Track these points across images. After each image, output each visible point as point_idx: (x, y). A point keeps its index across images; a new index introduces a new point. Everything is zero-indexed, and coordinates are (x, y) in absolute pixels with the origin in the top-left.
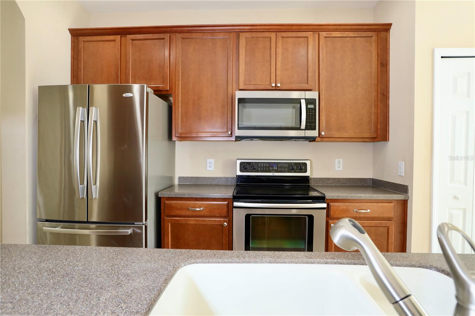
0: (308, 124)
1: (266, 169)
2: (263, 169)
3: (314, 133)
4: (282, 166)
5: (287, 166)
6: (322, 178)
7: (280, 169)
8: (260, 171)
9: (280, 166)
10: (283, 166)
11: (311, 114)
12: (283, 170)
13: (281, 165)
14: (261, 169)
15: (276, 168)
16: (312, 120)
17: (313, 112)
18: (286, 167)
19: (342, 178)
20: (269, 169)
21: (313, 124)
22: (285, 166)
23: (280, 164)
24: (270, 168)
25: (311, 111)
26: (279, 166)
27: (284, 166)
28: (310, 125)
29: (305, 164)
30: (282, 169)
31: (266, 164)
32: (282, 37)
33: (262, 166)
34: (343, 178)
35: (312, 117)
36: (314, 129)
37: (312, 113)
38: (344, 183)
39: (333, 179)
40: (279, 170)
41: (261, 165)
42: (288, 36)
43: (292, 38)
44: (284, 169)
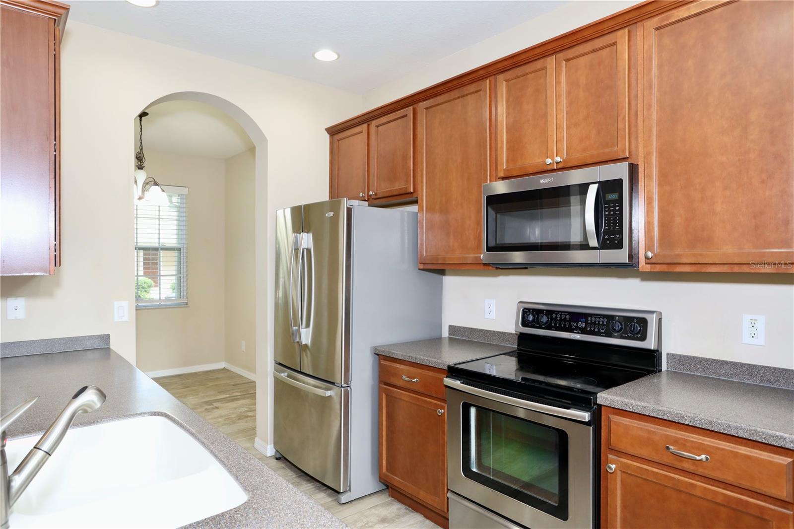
0: (607, 237)
1: (565, 325)
2: (560, 325)
3: (620, 256)
4: (595, 321)
5: (605, 323)
6: (703, 359)
7: (591, 328)
8: (553, 327)
9: (591, 321)
10: (597, 323)
11: (612, 213)
12: (596, 330)
13: (593, 319)
14: (555, 324)
15: (584, 325)
16: (614, 226)
17: (617, 208)
18: (603, 325)
19: (762, 366)
20: (570, 326)
21: (617, 236)
22: (601, 323)
23: (592, 317)
24: (572, 324)
25: (612, 207)
26: (589, 322)
27: (599, 322)
28: (609, 239)
29: (643, 322)
30: (594, 329)
31: (566, 315)
32: (567, 60)
33: (558, 319)
34: (765, 367)
35: (615, 220)
36: (620, 246)
37: (615, 210)
38: (769, 381)
39: (735, 365)
40: (588, 329)
41: (556, 317)
42: (577, 54)
43: (586, 56)
44: (599, 329)
